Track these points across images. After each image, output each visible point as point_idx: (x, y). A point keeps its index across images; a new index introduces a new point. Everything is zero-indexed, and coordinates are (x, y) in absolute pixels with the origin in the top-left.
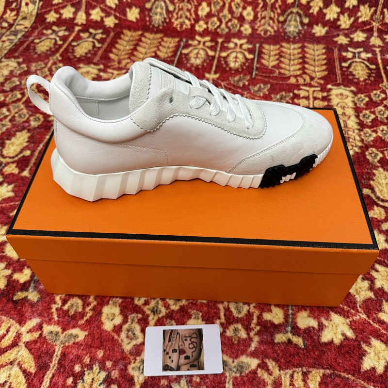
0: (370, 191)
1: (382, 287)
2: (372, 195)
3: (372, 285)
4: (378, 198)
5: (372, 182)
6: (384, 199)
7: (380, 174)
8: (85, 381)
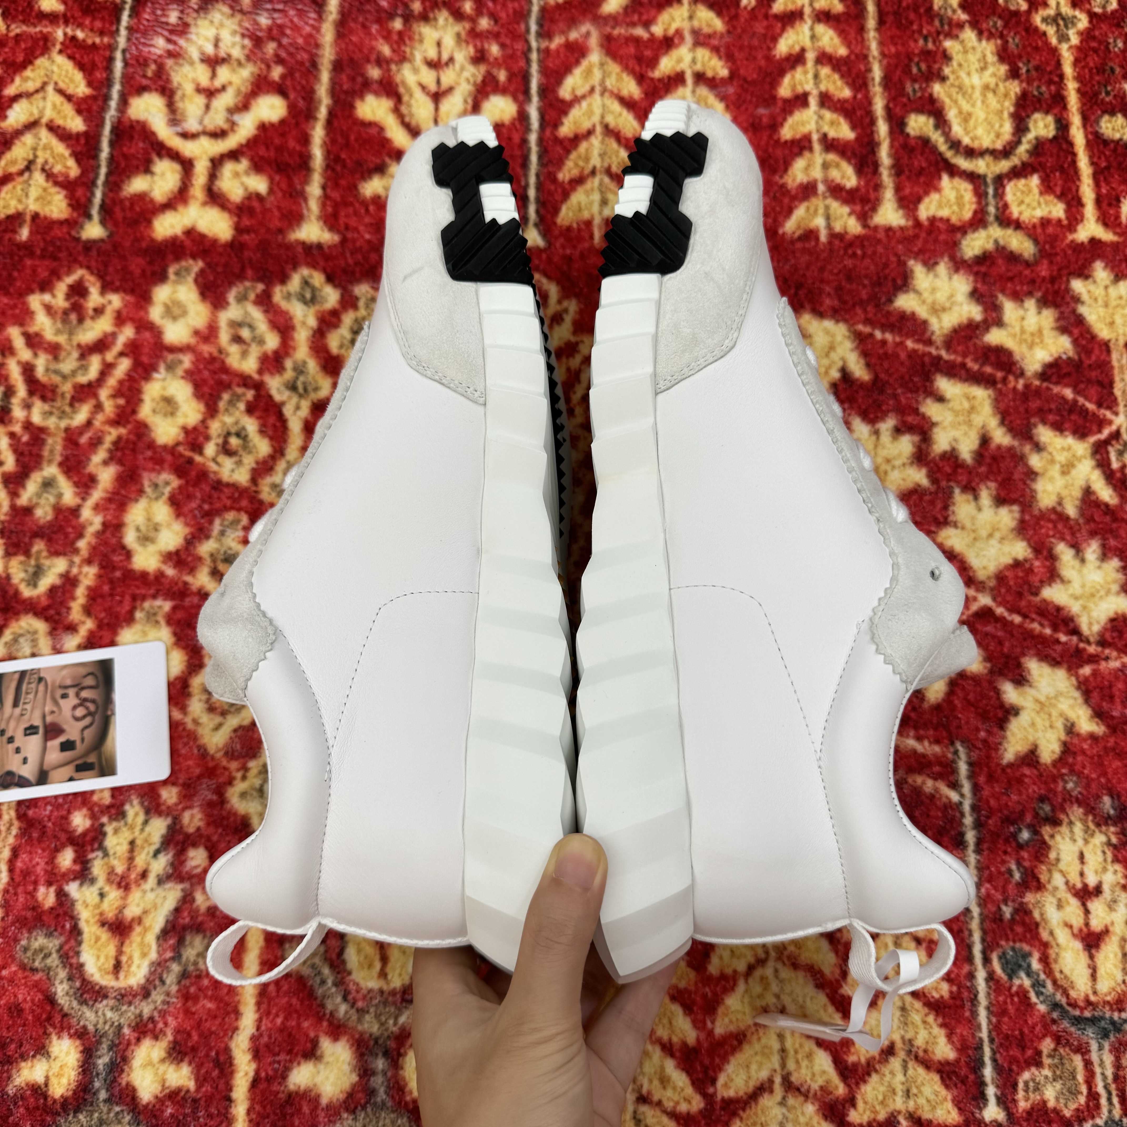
0: (931, 121)
1: (953, 449)
2: (937, 138)
3: (924, 446)
4: (955, 145)
5: (937, 89)
6: (976, 145)
7: (966, 52)
8: (111, 852)
